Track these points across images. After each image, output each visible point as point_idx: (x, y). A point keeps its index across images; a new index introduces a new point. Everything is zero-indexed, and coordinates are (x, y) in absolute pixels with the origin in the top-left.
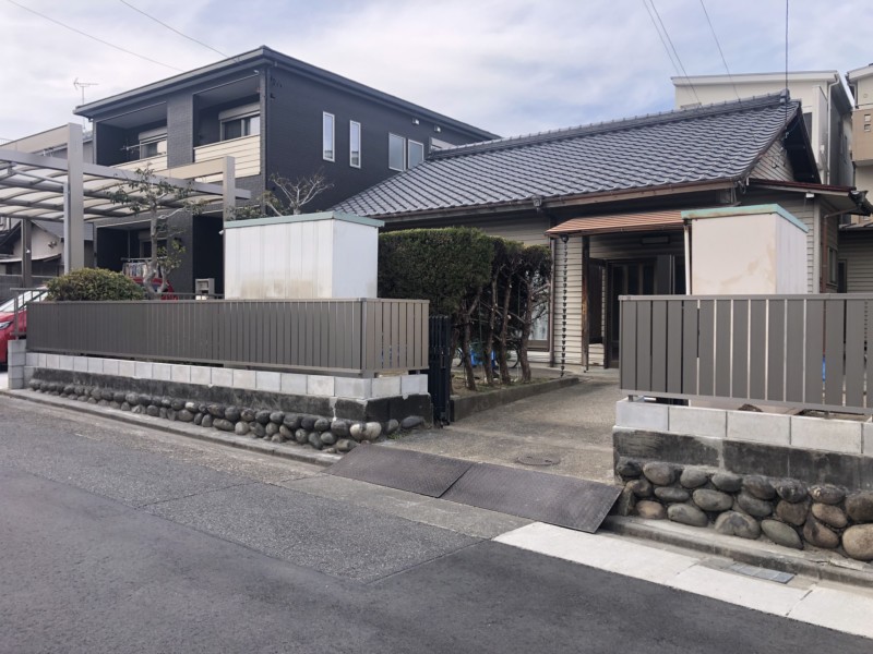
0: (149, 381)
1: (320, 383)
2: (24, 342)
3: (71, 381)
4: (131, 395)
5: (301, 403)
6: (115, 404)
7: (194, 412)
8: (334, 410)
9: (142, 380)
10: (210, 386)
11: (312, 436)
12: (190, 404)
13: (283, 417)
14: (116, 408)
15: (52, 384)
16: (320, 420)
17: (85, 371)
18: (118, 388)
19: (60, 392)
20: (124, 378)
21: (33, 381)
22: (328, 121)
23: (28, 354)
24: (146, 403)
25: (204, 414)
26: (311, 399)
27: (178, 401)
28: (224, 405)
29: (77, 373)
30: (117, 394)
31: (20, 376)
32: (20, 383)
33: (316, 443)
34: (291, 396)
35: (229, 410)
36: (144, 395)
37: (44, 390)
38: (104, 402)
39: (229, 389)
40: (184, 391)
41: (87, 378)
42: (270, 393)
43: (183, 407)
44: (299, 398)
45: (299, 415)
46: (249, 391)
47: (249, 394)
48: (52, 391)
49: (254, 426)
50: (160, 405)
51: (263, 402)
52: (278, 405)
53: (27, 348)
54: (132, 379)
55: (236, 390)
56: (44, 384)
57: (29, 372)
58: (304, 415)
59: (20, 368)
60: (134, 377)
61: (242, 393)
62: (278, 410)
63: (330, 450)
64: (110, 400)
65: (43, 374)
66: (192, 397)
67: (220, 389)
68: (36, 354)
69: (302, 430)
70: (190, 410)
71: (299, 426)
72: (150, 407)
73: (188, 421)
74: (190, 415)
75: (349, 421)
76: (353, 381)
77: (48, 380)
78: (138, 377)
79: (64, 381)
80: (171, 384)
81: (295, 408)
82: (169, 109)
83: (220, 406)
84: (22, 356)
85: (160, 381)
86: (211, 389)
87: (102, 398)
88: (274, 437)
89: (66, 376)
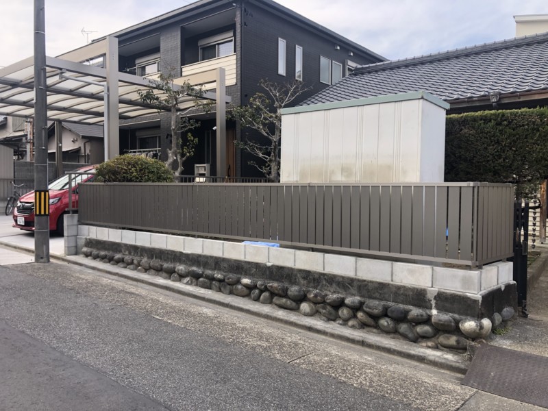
0: (200, 256)
1: (411, 272)
2: (76, 215)
3: (120, 251)
4: (181, 268)
5: (386, 290)
6: (164, 274)
7: (250, 288)
8: (433, 302)
9: (193, 254)
10: (269, 264)
11: (403, 327)
12: (246, 281)
13: (362, 304)
14: (166, 278)
15: (102, 253)
16: (415, 312)
17: (133, 243)
18: (166, 260)
19: (110, 260)
20: (173, 252)
21: (85, 249)
22: (282, 44)
23: (79, 226)
24: (196, 277)
25: (262, 292)
26: (399, 288)
27: (232, 277)
28: (286, 285)
29: (126, 245)
30: (166, 265)
31: (74, 245)
32: (73, 250)
33: (410, 335)
34: (371, 282)
35: (294, 290)
36: (194, 268)
37: (96, 257)
38: (153, 271)
39: (291, 269)
40: (239, 267)
41: (135, 249)
42: (343, 277)
43: (238, 282)
44: (382, 286)
45: (383, 303)
46: (315, 272)
47: (316, 276)
48: (103, 258)
49: (324, 308)
50: (212, 279)
51: (334, 285)
52: (353, 291)
53: (78, 221)
54: (181, 253)
55: (300, 271)
56: (95, 252)
57: (82, 242)
58: (391, 304)
59: (73, 237)
60: (184, 252)
61: (307, 274)
62: (354, 295)
63: (430, 344)
64: (159, 270)
65: (93, 243)
66: (247, 274)
67: (280, 269)
68: (87, 227)
69: (388, 320)
70: (246, 286)
71: (385, 313)
72: (201, 279)
73: (243, 296)
74: (246, 291)
75: (456, 316)
76: (461, 273)
77: (98, 249)
78: (187, 251)
79: (113, 251)
80: (224, 260)
81: (377, 295)
82: (161, 38)
83: (281, 284)
84: (75, 228)
85: (211, 257)
86: (269, 267)
87: (150, 268)
88: (350, 323)
89: (116, 247)
